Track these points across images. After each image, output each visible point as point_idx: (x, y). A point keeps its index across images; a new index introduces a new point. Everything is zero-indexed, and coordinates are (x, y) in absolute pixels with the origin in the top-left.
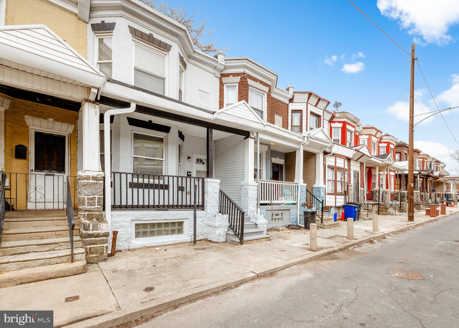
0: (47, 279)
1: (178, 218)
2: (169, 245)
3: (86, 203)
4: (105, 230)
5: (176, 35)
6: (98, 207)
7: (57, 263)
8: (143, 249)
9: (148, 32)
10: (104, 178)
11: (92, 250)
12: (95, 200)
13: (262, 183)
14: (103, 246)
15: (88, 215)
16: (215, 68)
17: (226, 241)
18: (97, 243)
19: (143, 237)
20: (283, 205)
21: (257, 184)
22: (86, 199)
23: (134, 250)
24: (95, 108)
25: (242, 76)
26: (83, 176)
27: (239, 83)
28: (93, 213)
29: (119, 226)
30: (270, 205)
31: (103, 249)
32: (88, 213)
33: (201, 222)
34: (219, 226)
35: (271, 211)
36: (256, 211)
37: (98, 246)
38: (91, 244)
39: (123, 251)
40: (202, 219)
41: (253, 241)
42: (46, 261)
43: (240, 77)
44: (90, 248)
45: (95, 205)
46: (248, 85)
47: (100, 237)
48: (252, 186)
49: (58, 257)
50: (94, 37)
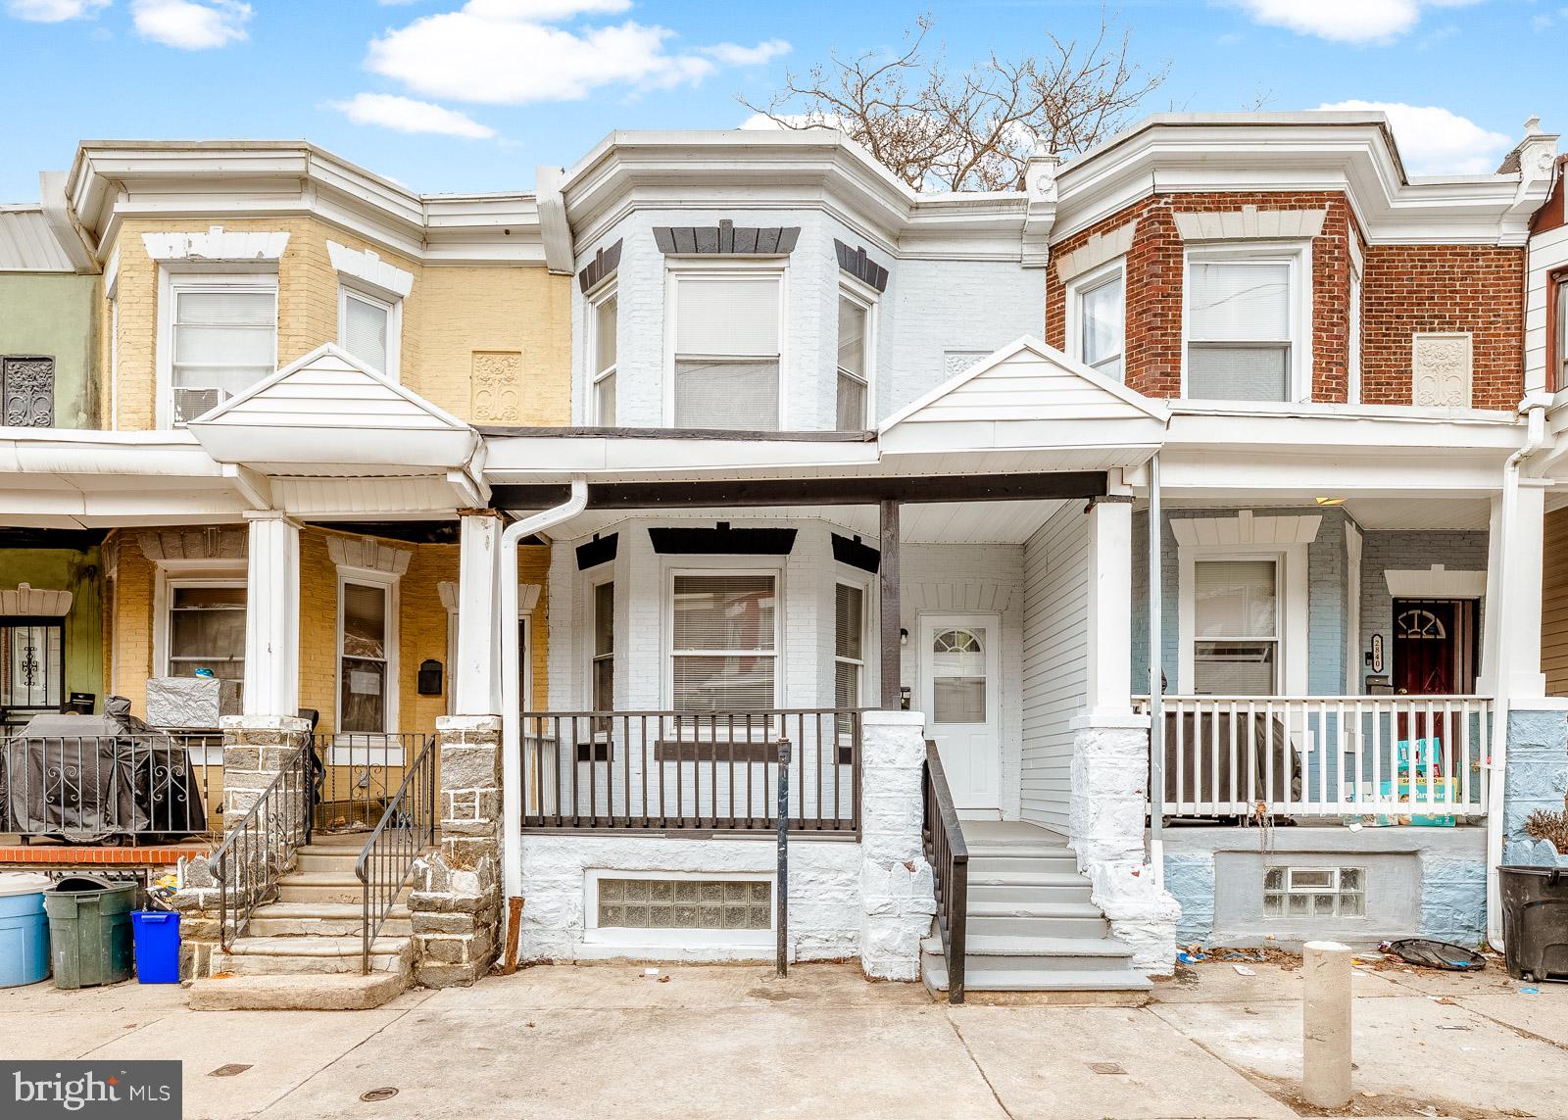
0: (288, 1009)
1: (742, 867)
2: (707, 965)
3: (452, 811)
4: (465, 892)
5: (814, 181)
6: (483, 821)
7: (338, 972)
8: (617, 966)
9: (711, 220)
10: (500, 733)
11: (432, 946)
12: (473, 801)
13: (1171, 716)
14: (461, 941)
15: (457, 844)
16: (1020, 232)
17: (921, 977)
18: (444, 930)
19: (627, 926)
20: (1356, 827)
21: (1144, 721)
22: (452, 797)
23: (590, 964)
24: (486, 528)
25: (1145, 215)
26: (446, 732)
27: (1127, 253)
28: (470, 839)
29: (545, 885)
30: (1253, 823)
31: (460, 949)
32: (457, 840)
33: (837, 887)
34: (883, 909)
35: (1255, 856)
36: (1141, 855)
37: (445, 936)
38: (427, 930)
39: (559, 962)
40: (843, 877)
41: (1027, 997)
42: (315, 962)
43: (1133, 225)
44: (428, 942)
45: (474, 814)
46: (1182, 243)
47: (451, 911)
48: (1108, 735)
49: (340, 955)
50: (585, 309)
